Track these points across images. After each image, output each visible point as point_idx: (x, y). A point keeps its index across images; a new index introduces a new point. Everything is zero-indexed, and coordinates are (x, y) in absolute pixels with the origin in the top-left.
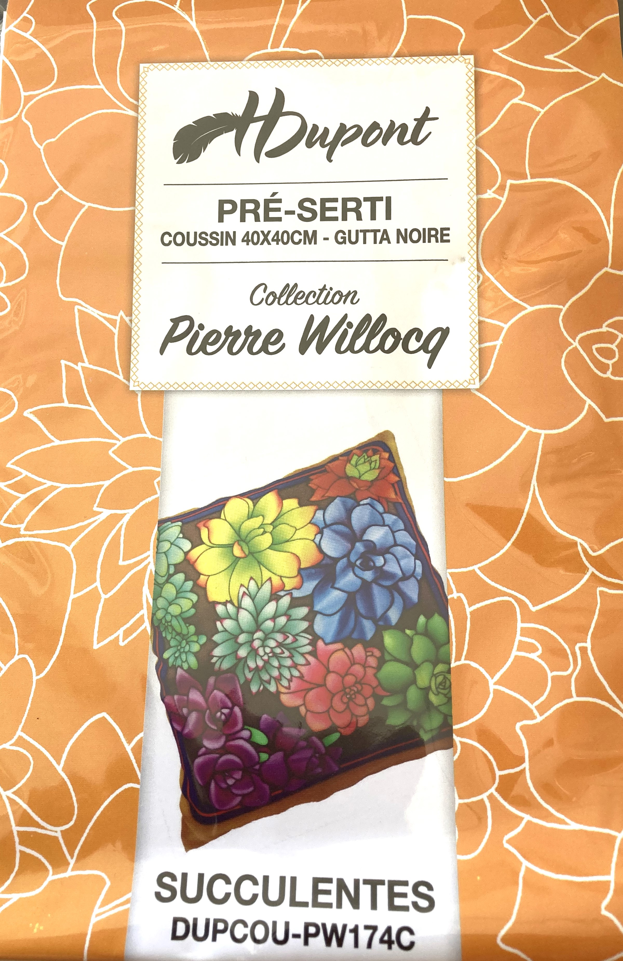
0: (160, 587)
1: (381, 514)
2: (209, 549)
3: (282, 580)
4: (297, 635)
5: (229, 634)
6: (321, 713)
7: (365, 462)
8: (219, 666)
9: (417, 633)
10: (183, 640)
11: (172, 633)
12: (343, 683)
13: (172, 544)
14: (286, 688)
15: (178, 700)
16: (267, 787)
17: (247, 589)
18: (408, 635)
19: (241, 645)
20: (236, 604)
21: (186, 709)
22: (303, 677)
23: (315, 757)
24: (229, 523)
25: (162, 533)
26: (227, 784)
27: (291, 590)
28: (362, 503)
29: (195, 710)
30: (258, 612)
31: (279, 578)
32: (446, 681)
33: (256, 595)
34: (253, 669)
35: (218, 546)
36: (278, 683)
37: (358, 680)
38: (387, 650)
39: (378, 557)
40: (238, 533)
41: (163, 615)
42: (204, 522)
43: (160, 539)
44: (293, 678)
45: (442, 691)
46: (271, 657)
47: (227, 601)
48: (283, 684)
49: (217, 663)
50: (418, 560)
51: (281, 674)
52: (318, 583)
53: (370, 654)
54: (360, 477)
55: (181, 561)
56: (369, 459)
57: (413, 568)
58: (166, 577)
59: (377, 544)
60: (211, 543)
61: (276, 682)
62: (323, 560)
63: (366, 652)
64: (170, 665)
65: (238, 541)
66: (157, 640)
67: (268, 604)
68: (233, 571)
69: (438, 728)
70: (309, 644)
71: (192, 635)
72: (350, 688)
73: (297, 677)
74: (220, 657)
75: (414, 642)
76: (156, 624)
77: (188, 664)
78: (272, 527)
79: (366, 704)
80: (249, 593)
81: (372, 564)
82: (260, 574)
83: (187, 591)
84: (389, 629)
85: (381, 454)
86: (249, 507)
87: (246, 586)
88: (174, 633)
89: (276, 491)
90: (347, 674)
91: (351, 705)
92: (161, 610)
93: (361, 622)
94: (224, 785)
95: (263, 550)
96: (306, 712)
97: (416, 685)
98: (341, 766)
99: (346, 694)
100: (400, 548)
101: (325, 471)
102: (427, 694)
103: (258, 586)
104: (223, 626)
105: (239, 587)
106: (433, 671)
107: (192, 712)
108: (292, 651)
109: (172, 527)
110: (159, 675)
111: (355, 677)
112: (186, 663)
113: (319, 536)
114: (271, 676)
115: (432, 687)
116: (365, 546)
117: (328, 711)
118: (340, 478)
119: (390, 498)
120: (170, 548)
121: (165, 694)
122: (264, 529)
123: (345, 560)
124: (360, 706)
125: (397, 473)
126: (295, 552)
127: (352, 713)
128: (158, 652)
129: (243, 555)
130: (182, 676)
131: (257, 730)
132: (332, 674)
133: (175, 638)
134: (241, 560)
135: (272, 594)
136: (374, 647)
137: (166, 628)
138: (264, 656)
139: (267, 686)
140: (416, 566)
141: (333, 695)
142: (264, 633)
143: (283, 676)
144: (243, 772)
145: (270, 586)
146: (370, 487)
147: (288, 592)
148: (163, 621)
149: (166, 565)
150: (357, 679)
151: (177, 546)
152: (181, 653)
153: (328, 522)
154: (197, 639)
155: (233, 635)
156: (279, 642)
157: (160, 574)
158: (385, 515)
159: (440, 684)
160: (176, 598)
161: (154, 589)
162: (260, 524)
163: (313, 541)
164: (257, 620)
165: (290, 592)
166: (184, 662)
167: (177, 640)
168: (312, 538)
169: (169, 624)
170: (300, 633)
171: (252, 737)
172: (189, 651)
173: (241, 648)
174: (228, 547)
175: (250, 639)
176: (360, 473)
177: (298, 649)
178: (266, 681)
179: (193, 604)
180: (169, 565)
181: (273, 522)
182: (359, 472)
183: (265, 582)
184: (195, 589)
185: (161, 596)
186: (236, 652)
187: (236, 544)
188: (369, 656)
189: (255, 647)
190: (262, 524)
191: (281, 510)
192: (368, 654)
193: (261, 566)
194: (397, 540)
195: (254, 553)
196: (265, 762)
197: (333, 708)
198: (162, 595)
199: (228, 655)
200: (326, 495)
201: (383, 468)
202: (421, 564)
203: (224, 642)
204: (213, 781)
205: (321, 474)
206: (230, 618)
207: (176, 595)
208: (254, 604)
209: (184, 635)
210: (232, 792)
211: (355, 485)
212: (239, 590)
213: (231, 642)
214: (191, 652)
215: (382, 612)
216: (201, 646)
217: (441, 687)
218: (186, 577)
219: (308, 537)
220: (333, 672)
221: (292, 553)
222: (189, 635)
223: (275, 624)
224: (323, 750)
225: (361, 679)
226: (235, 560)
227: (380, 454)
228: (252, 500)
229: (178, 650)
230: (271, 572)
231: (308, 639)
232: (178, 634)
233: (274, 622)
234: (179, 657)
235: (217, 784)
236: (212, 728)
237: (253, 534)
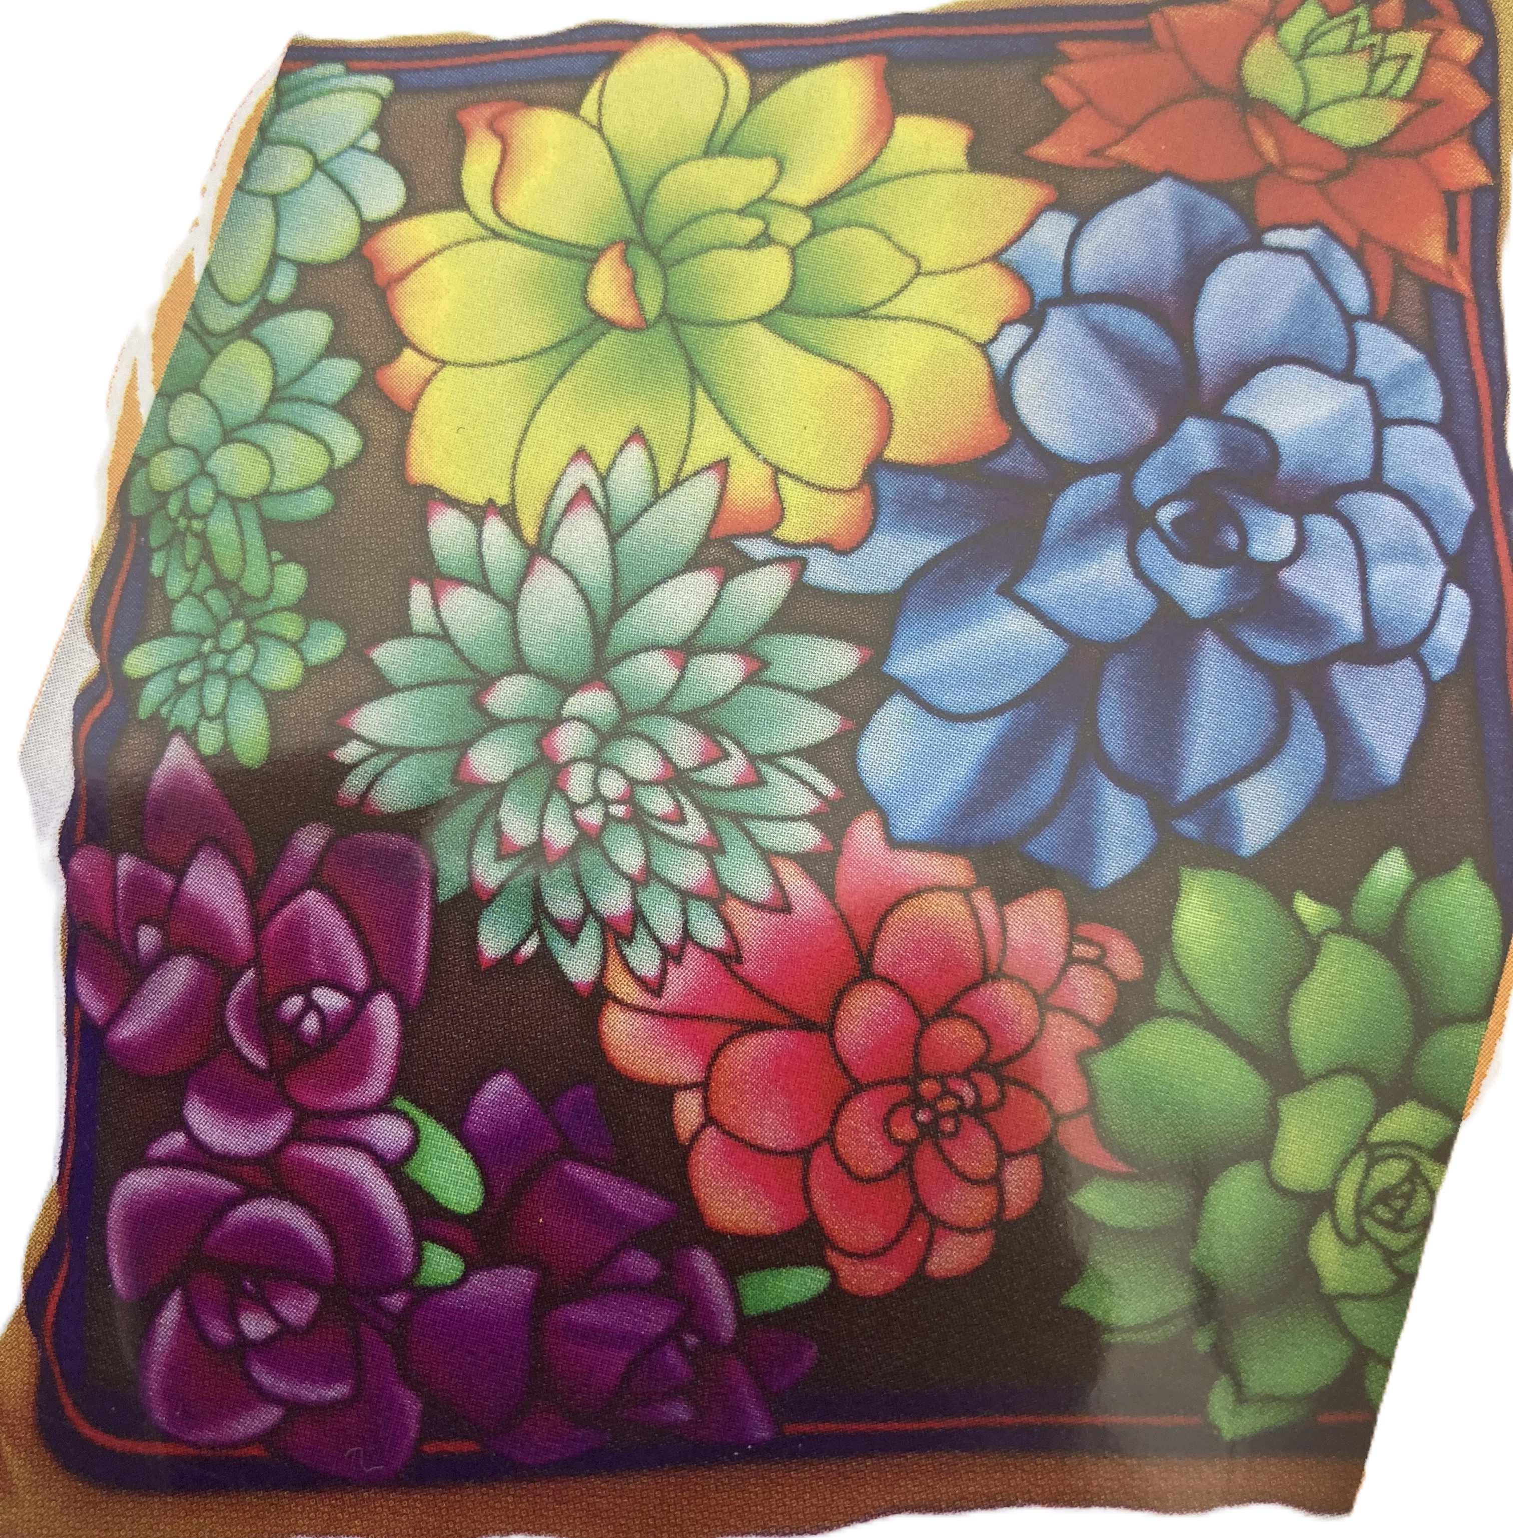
0: (205, 346)
1: (1349, 319)
2: (482, 239)
3: (777, 490)
4: (771, 758)
5: (455, 660)
6: (770, 1151)
7: (1348, 50)
8: (363, 787)
9: (1346, 928)
10: (236, 616)
11: (194, 570)
12: (917, 1045)
13: (318, 166)
14: (641, 981)
15: (133, 880)
16: (413, 1405)
17: (603, 480)
18: (1299, 925)
19: (495, 723)
20: (530, 532)
21: (154, 931)
22: (739, 959)
23: (681, 1347)
24: (610, 150)
25: (291, 105)
26: (238, 1331)
27: (808, 545)
28: (1273, 238)
29: (196, 954)
30: (623, 600)
31: (767, 472)
32: (1415, 1190)
33: (636, 519)
34: (519, 852)
35: (525, 237)
36: (613, 952)
37: (996, 1055)
38: (1174, 962)
39: (1274, 516)
40: (637, 202)
41: (183, 477)
42: (497, 107)
43: (275, 130)
44: (690, 948)
45: (1381, 1233)
46: (620, 820)
47: (491, 502)
48: (634, 963)
49: (360, 770)
50: (1461, 586)
51: (637, 916)
52: (943, 553)
53: (1091, 952)
54: (1304, 113)
55: (337, 256)
56: (1377, 39)
57: (1425, 617)
58: (247, 310)
59: (1286, 451)
60: (499, 215)
61: (604, 941)
62: (1000, 451)
63: (1073, 938)
64: (144, 710)
65: (628, 242)
66: (122, 577)
67: (680, 579)
68: (561, 376)
69: (1308, 1397)
70: (812, 818)
71: (284, 609)
72: (942, 1078)
73: (712, 951)
74: (380, 749)
75: (1321, 963)
76: (137, 508)
77: (226, 732)
78: (804, 225)
79: (996, 1181)
80: (606, 497)
81: (1232, 539)
82: (684, 428)
83: (321, 404)
84: (1217, 867)
85: (1441, 32)
86: (727, 95)
87: (603, 465)
88: (204, 575)
89: (882, 60)
90: (947, 1012)
91: (926, 1159)
92: (182, 452)
93: (1092, 796)
94: (219, 1332)
95: (733, 323)
96: (703, 1126)
97: (1267, 1166)
98: (790, 1429)
99: (917, 1101)
100: (1389, 505)
101: (1145, 35)
102: (1307, 1226)
103: (656, 480)
104: (438, 615)
105: (565, 460)
106: (1369, 1128)
107: (178, 954)
108: (724, 826)
109: (343, 90)
110: (82, 741)
111: (986, 1037)
112: (217, 726)
113: (1017, 334)
114: (589, 909)
115: (1340, 1202)
116: (1228, 449)
117: (805, 1154)
118: (1208, 90)
119: (1413, 258)
120: (303, 185)
121: (80, 836)
122: (767, 225)
123: (1108, 483)
124: (965, 1177)
125: (1489, 151)
126: (879, 377)
127: (917, 1200)
128: (107, 636)
129: (628, 315)
130: (180, 780)
131: (445, 1132)
132: (881, 991)
133: (200, 598)
134: (615, 335)
135: (707, 541)
136: (1117, 923)
137: (175, 539)
138: (586, 805)
139: (559, 945)
140: (1445, 615)
141: (857, 1088)
142: (619, 701)
143: (647, 926)
144: (323, 1302)
145: (712, 502)
146: (1335, 175)
147: (790, 552)
148: (174, 507)
149: (265, 258)
150: (988, 1051)
151: (341, 185)
152: (206, 672)
153: (1083, 281)
154: (301, 631)
155: (474, 668)
156: (675, 765)
157: (224, 288)
158: (1367, 332)
159: (1384, 1197)
160: (263, 418)
161: (180, 346)
162: (756, 194)
163: (983, 347)
164: (607, 635)
165: (801, 553)
166: (210, 719)
167: (209, 609)
168: (983, 333)
169: (196, 525)
170: (788, 754)
171: (417, 1158)
172: (247, 676)
173: (492, 736)
174: (570, 257)
175: (546, 711)
176: (1307, 98)
177: (753, 826)
178: (559, 925)
179: (330, 470)
180: (275, 259)
181: (821, 203)
182: (1307, 90)
183: (696, 473)
184: (364, 404)
185: (196, 389)
186: (464, 747)
187: (613, 255)
188: (1082, 961)
189: (556, 752)
190: (763, 199)
191: (875, 160)
192: (1080, 950)
193: (700, 394)
194: (1389, 461)
195: (682, 321)
196: (442, 1290)
197: (835, 1150)
198: (207, 385)
199: (423, 750)
200: (1115, 151)
201: (1432, 103)
202: (1467, 610)
203: (421, 685)
204: (176, 1297)
205: (1120, 46)
206: (484, 586)
207: (267, 407)
208: (614, 559)
209: (245, 597)
210: (249, 1377)
211: (1268, 146)
212: (564, 473)
213: (456, 696)
214: (253, 682)
215: (1212, 778)
216: (309, 670)
217: (1381, 1211)
218: (335, 336)
219: (960, 322)
220: (888, 981)
221: (863, 376)
222: (271, 604)
223: (681, 678)
224: (727, 1325)
225: (1010, 1060)
226: (590, 327)
227: (1438, 33)
228: (752, 69)
229: (200, 656)
230: (739, 434)
231: (818, 794)
232: (221, 583)
233: (683, 668)
234: (194, 690)
235: (189, 1313)
236: (244, 1058)
237: (705, 232)
